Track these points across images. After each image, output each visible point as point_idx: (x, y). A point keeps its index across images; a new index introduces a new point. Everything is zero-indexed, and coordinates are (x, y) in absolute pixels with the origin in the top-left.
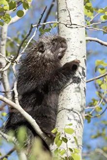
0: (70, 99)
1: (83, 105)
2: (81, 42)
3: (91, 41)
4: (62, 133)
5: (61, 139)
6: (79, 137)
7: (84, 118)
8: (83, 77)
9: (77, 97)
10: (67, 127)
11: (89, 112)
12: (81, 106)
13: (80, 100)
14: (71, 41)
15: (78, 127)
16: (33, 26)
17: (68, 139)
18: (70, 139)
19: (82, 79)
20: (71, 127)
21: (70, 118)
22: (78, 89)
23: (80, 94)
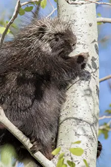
0: (77, 107)
1: (96, 113)
2: (90, 25)
3: (104, 22)
4: (68, 155)
5: (65, 162)
6: (91, 160)
7: (98, 132)
8: (94, 70)
9: (87, 103)
10: (74, 146)
11: (105, 124)
12: (94, 116)
13: (92, 107)
14: (76, 24)
15: (90, 145)
16: (22, 4)
17: (76, 163)
18: (79, 163)
19: (92, 74)
20: (80, 146)
21: (78, 133)
22: (88, 92)
23: (91, 98)
